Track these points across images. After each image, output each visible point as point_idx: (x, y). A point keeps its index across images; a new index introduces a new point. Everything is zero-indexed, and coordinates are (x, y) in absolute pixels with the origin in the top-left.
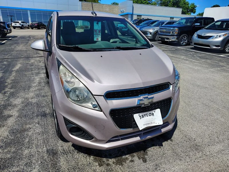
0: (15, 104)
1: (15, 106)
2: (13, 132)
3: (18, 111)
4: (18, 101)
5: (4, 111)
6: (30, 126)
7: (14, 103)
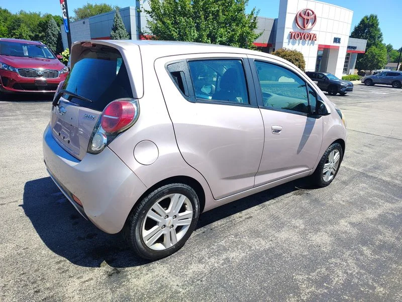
0: (330, 236)
1: (333, 234)
2: (362, 209)
3: (337, 223)
4: (322, 239)
5: (354, 236)
6: (341, 202)
7: (330, 239)
